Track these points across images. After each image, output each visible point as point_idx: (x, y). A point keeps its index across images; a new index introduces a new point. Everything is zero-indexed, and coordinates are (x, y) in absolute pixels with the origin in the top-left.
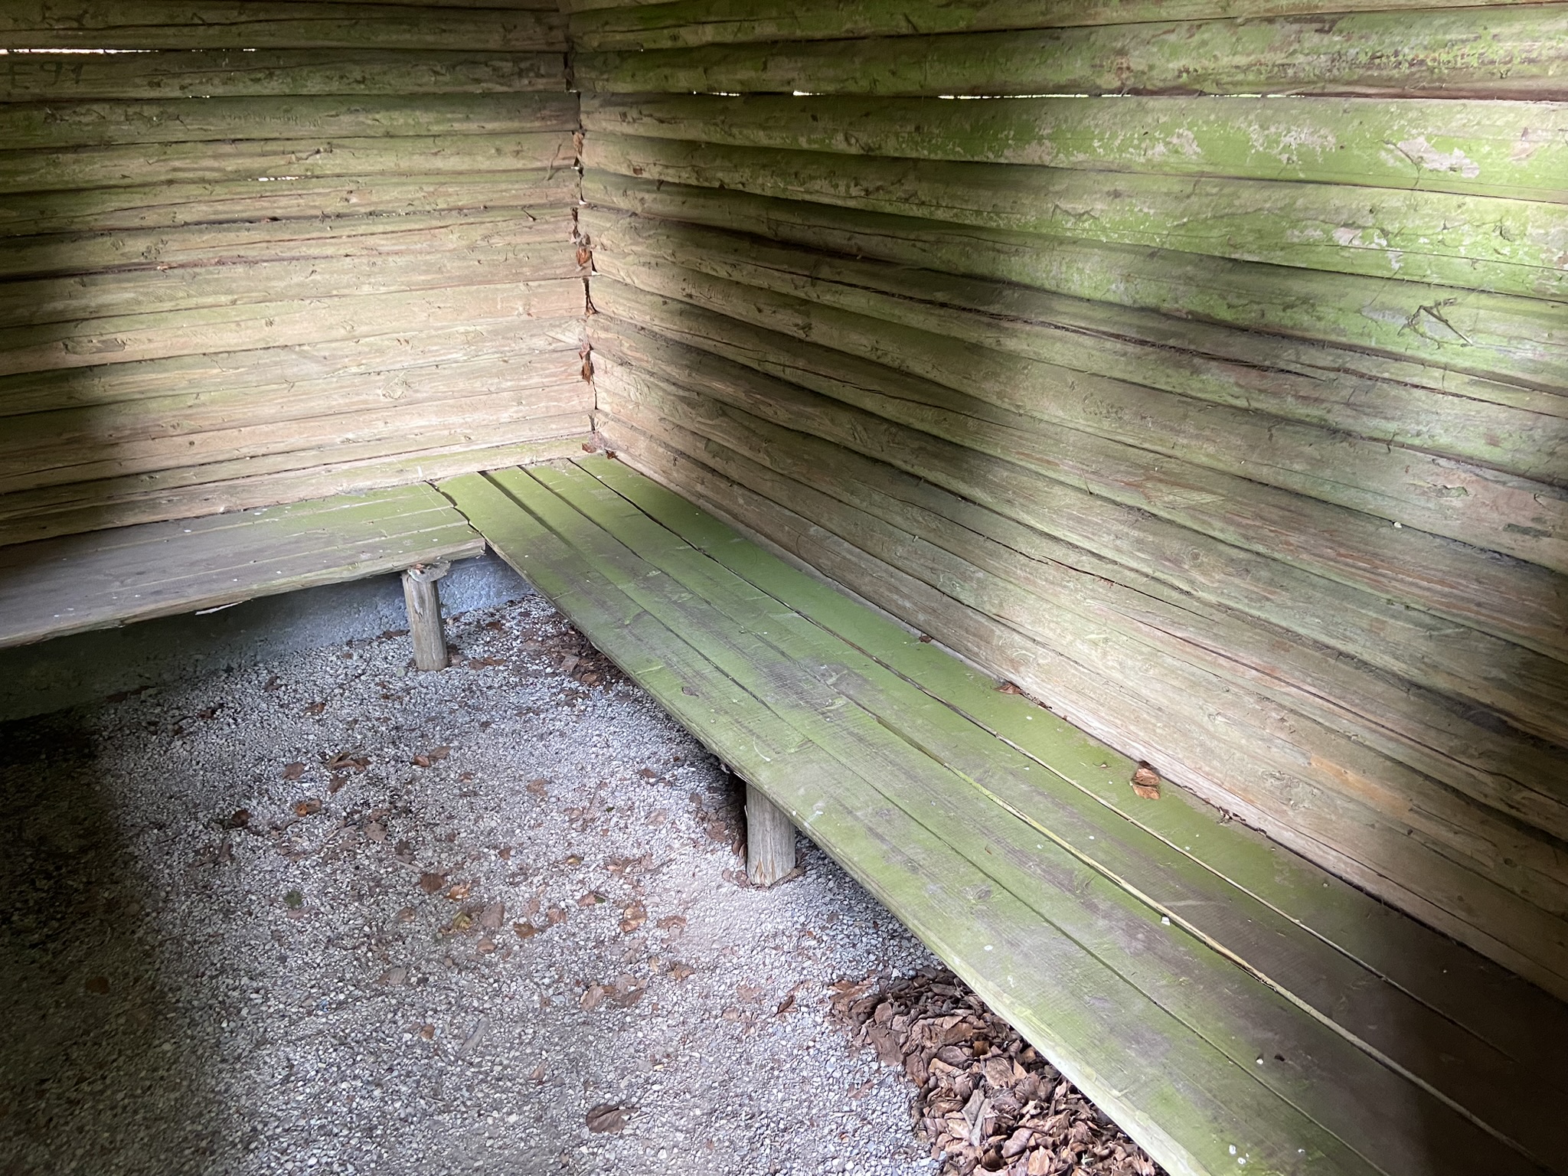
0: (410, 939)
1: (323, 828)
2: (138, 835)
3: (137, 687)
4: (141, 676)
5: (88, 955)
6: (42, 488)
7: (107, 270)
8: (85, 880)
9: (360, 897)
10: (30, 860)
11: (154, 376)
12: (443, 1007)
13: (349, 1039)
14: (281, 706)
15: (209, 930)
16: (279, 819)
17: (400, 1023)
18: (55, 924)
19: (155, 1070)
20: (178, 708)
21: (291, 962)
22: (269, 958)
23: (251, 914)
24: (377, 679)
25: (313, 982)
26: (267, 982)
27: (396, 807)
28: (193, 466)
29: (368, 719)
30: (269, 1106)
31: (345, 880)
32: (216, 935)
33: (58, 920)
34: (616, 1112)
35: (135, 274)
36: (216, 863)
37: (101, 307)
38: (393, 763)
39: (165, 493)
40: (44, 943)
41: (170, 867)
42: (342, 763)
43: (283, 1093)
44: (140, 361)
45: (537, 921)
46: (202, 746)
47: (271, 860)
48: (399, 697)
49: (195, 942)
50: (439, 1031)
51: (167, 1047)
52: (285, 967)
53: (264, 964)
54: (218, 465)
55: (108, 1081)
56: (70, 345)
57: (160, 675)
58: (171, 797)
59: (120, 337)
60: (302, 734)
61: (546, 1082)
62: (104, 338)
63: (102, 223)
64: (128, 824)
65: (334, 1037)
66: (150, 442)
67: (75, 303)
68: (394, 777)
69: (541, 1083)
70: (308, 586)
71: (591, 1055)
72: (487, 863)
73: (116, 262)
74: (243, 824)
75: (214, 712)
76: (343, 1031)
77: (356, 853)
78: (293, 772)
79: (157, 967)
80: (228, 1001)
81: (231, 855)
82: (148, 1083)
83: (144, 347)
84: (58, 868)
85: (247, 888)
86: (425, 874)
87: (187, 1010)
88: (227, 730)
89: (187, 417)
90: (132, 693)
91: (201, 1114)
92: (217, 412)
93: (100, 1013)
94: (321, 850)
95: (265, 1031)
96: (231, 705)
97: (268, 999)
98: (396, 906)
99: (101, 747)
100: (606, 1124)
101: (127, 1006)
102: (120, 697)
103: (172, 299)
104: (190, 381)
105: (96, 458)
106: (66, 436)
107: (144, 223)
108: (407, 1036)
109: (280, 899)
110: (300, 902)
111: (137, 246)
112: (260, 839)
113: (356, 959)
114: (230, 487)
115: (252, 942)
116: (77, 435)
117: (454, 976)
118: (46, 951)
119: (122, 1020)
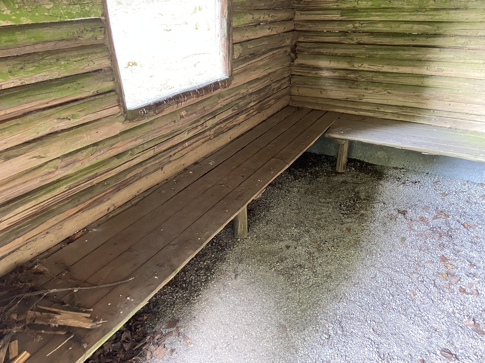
0: (426, 269)
1: (423, 227)
2: (378, 203)
3: (401, 167)
4: (404, 165)
5: (351, 222)
6: (404, 106)
7: (449, 47)
8: (361, 206)
9: (420, 250)
10: (353, 195)
11: (448, 82)
12: (423, 292)
13: (393, 281)
14: (435, 189)
15: (379, 234)
16: (414, 218)
17: (408, 287)
18: (349, 212)
19: (348, 255)
20: (408, 178)
21: (392, 253)
22: (388, 249)
23: (391, 236)
24: (468, 196)
25: (394, 262)
26: (384, 254)
27: (448, 234)
28: (447, 111)
29: (457, 205)
30: (365, 280)
31: (419, 243)
32: (380, 236)
33: (350, 211)
34: (451, 355)
35: (457, 50)
36: (391, 219)
37: (442, 58)
38: (456, 221)
39: (435, 117)
40: (344, 214)
41: (380, 214)
42: (441, 213)
43: (370, 280)
44: (446, 77)
45: (468, 291)
46: (407, 190)
47: (405, 226)
48: (471, 204)
49: (374, 234)
50: (417, 296)
51: (353, 252)
52: (390, 253)
53: (386, 249)
54: (455, 113)
55: (337, 250)
56: (429, 68)
57: (409, 167)
58: (392, 198)
59: (443, 68)
60: (435, 200)
61: (437, 332)
62: (439, 68)
63: (453, 33)
64: (378, 199)
65: (390, 277)
66: (438, 101)
67: (435, 56)
68: (454, 225)
69: (436, 330)
70: (458, 157)
71: (456, 336)
72: (464, 265)
73: (453, 45)
74: (404, 214)
75: (416, 183)
76: (393, 278)
77: (427, 238)
78: (426, 208)
79: (362, 234)
80: (372, 251)
81: (395, 220)
82: (344, 256)
83: (449, 72)
84: (357, 200)
85: (394, 229)
86: (443, 256)
87: (362, 247)
88: (416, 189)
89: (452, 96)
90: (399, 169)
91: (350, 271)
92: (462, 97)
93: (345, 236)
94: (419, 232)
95: (376, 264)
96: (422, 183)
97: (381, 258)
98: (429, 259)
99: (384, 178)
100: (446, 356)
101: (351, 238)
102: (396, 168)
103: (465, 59)
104: (458, 85)
105: (421, 102)
106: (416, 94)
107: (467, 34)
108: (408, 291)
109: (400, 237)
110: (404, 241)
111: (461, 41)
112: (405, 220)
113: (409, 264)
114: (455, 121)
115: (387, 243)
116: (419, 94)
117: (432, 287)
118: (343, 216)
119: (348, 240)
